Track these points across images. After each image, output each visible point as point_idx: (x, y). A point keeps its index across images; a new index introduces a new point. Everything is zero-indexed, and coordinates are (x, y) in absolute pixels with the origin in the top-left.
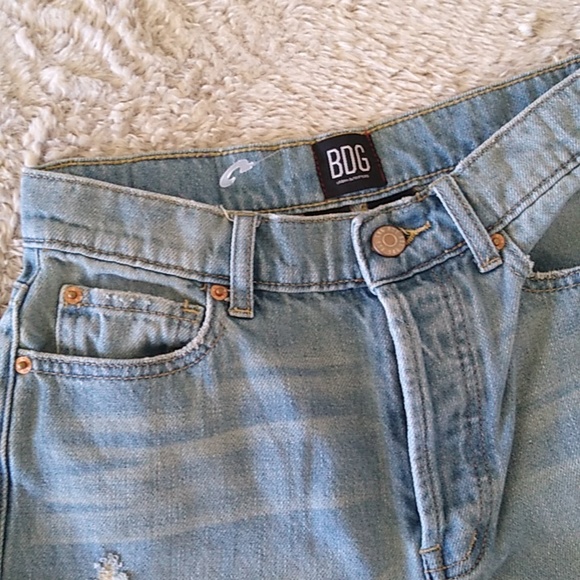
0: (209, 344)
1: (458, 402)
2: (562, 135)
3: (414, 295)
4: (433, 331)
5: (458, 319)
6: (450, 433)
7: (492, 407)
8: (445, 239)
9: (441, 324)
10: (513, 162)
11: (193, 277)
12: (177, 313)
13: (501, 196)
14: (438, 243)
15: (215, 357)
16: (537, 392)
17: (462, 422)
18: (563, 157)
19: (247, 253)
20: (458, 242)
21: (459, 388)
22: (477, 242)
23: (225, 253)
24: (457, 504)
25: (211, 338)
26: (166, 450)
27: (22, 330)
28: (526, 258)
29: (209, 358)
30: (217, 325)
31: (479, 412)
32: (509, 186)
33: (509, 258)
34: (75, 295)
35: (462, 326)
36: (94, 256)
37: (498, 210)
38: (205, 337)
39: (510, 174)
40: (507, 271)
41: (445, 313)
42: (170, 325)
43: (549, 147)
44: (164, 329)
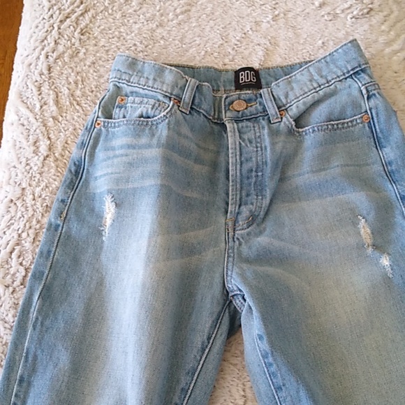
0: (168, 116)
1: (252, 164)
2: (316, 77)
3: (240, 125)
4: (246, 137)
5: (258, 134)
6: (248, 178)
7: (268, 170)
8: (260, 108)
9: (250, 135)
10: (294, 85)
11: (167, 94)
12: (157, 105)
13: (287, 96)
14: (256, 109)
15: (169, 121)
16: (290, 173)
17: (254, 174)
18: (315, 85)
19: (193, 89)
20: (265, 110)
21: (254, 159)
22: (272, 110)
23: (182, 89)
24: (246, 204)
25: (169, 114)
26: (140, 151)
27: (100, 111)
28: (291, 120)
29: (167, 121)
30: (173, 110)
31: (262, 171)
32: (290, 93)
33: (284, 119)
34: (123, 100)
35: (259, 137)
36: (130, 84)
37: (284, 101)
38: (167, 113)
39: (292, 89)
40: (282, 123)
41: (252, 131)
42: (152, 109)
43: (311, 81)
44: (150, 110)
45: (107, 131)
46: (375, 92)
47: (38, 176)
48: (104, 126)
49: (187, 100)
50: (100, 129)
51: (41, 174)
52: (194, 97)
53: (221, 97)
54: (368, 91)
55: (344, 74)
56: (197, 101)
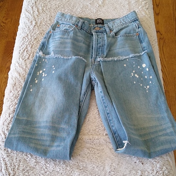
1: (101, 45)
2: (122, 21)
3: (97, 33)
4: (99, 37)
5: (103, 36)
6: (99, 49)
7: (106, 47)
8: (104, 30)
10: (115, 24)
11: (73, 24)
12: (70, 27)
13: (113, 27)
14: (103, 30)
16: (112, 48)
17: (101, 48)
18: (122, 24)
19: (82, 23)
20: (105, 30)
21: (101, 43)
22: (108, 30)
23: (78, 22)
24: (98, 56)
26: (64, 40)
28: (114, 33)
29: (73, 31)
31: (104, 47)
32: (114, 26)
33: (111, 33)
34: (59, 26)
35: (103, 37)
37: (112, 28)
38: (73, 29)
39: (115, 25)
40: (111, 34)
41: (101, 35)
42: (69, 28)
43: (120, 22)
44: (68, 28)
45: (54, 34)
46: (140, 26)
47: (32, 30)
48: (52, 33)
49: (80, 25)
50: (51, 34)
51: (33, 30)
52: (82, 25)
53: (91, 26)
54: (138, 26)
55: (131, 21)
56: (83, 26)
